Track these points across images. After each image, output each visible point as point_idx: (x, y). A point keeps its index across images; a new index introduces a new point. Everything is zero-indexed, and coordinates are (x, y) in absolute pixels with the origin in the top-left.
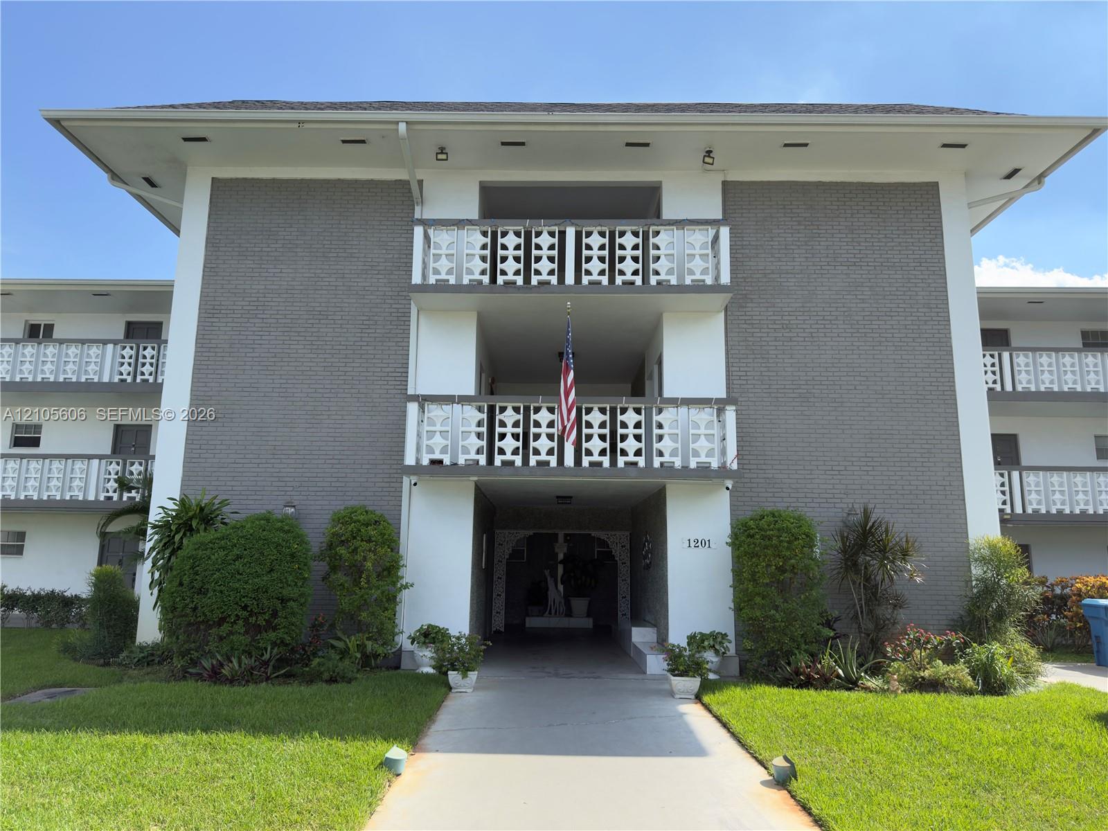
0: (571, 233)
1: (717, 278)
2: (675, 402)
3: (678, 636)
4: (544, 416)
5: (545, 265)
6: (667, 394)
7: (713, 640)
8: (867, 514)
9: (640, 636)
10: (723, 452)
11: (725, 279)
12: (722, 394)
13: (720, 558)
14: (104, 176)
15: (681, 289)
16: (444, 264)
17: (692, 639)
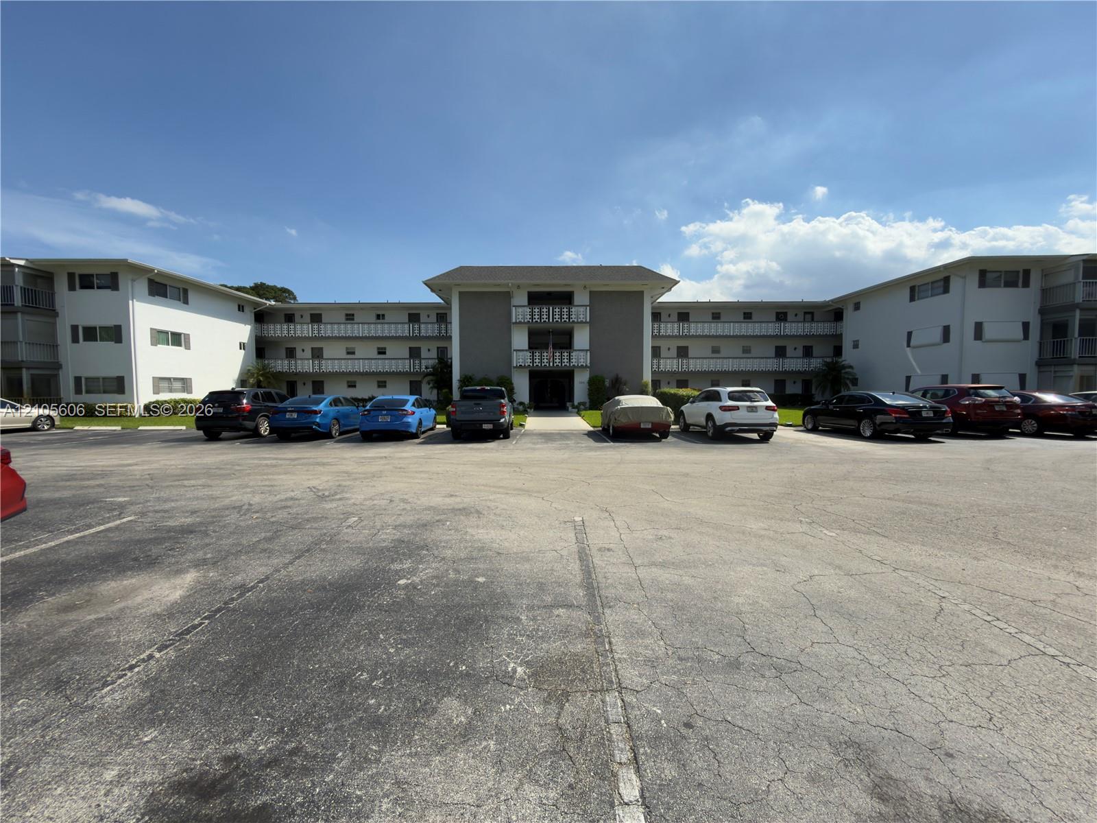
0: (551, 308)
1: (586, 320)
2: (576, 350)
3: (576, 403)
4: (545, 354)
5: (545, 317)
6: (575, 348)
7: (583, 404)
8: (617, 375)
9: (568, 404)
10: (587, 362)
11: (588, 320)
12: (588, 348)
13: (586, 386)
14: (429, 290)
15: (578, 322)
16: (520, 317)
17: (579, 403)
